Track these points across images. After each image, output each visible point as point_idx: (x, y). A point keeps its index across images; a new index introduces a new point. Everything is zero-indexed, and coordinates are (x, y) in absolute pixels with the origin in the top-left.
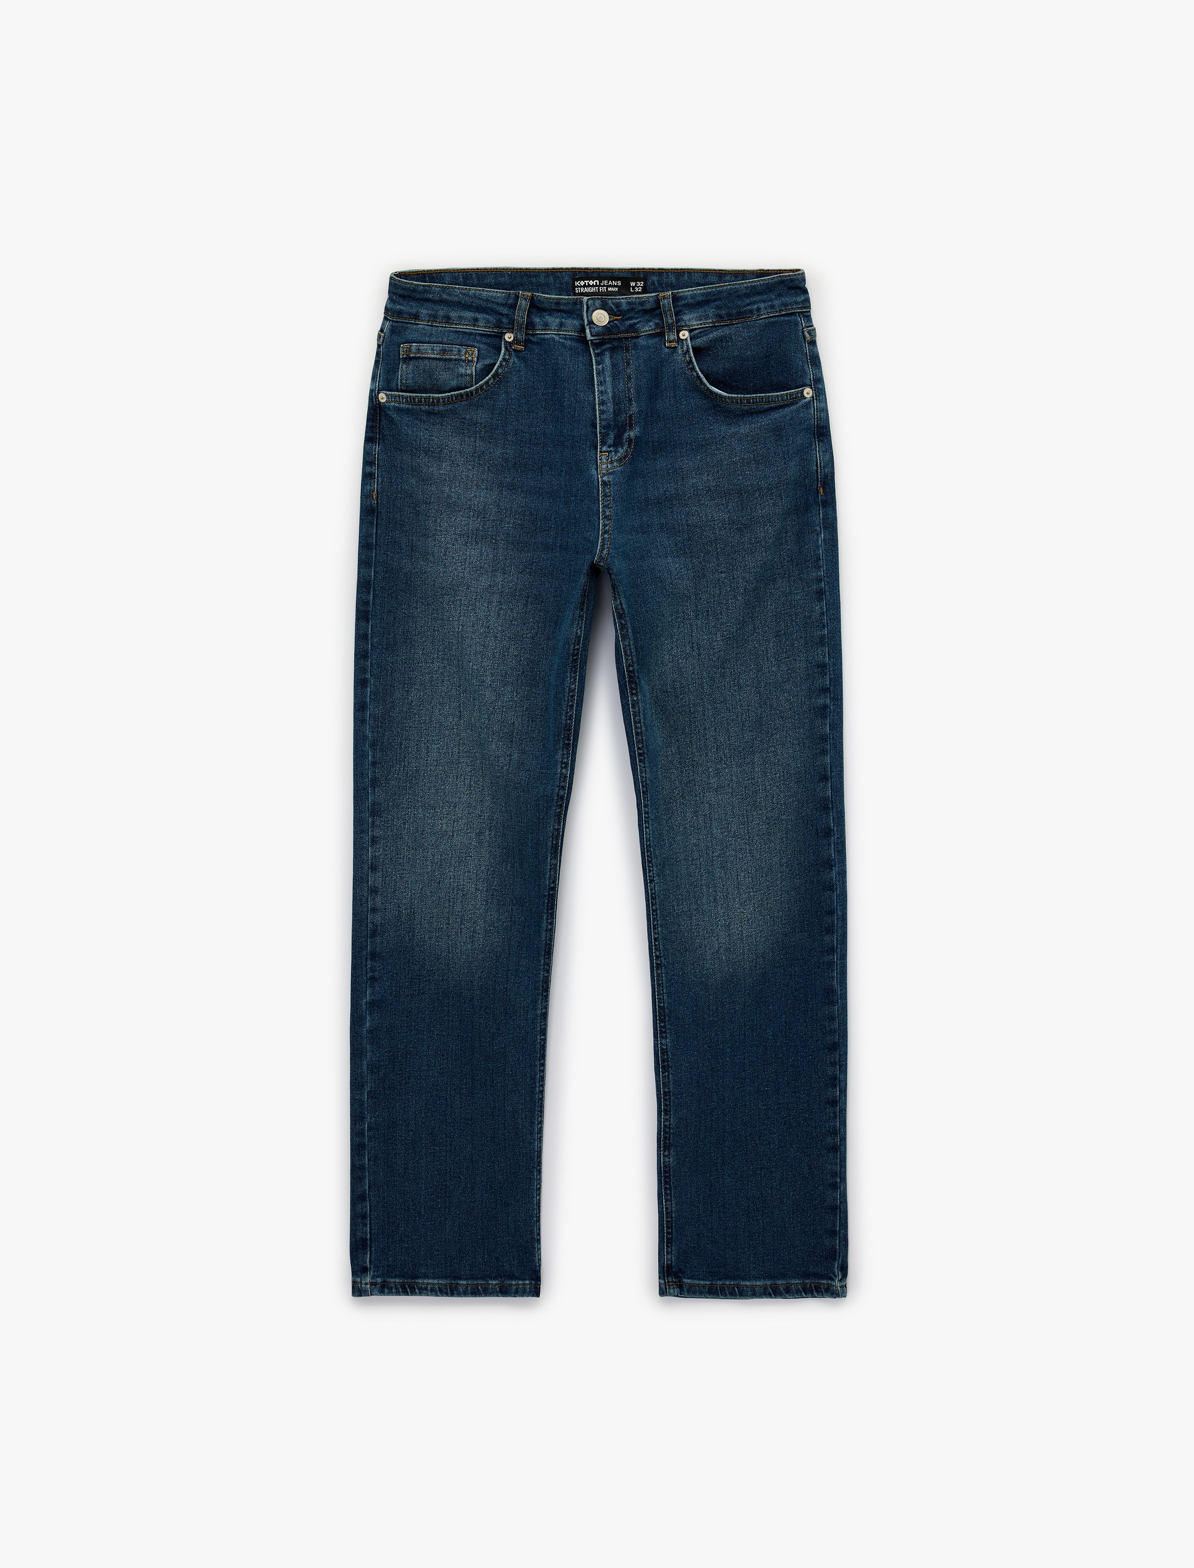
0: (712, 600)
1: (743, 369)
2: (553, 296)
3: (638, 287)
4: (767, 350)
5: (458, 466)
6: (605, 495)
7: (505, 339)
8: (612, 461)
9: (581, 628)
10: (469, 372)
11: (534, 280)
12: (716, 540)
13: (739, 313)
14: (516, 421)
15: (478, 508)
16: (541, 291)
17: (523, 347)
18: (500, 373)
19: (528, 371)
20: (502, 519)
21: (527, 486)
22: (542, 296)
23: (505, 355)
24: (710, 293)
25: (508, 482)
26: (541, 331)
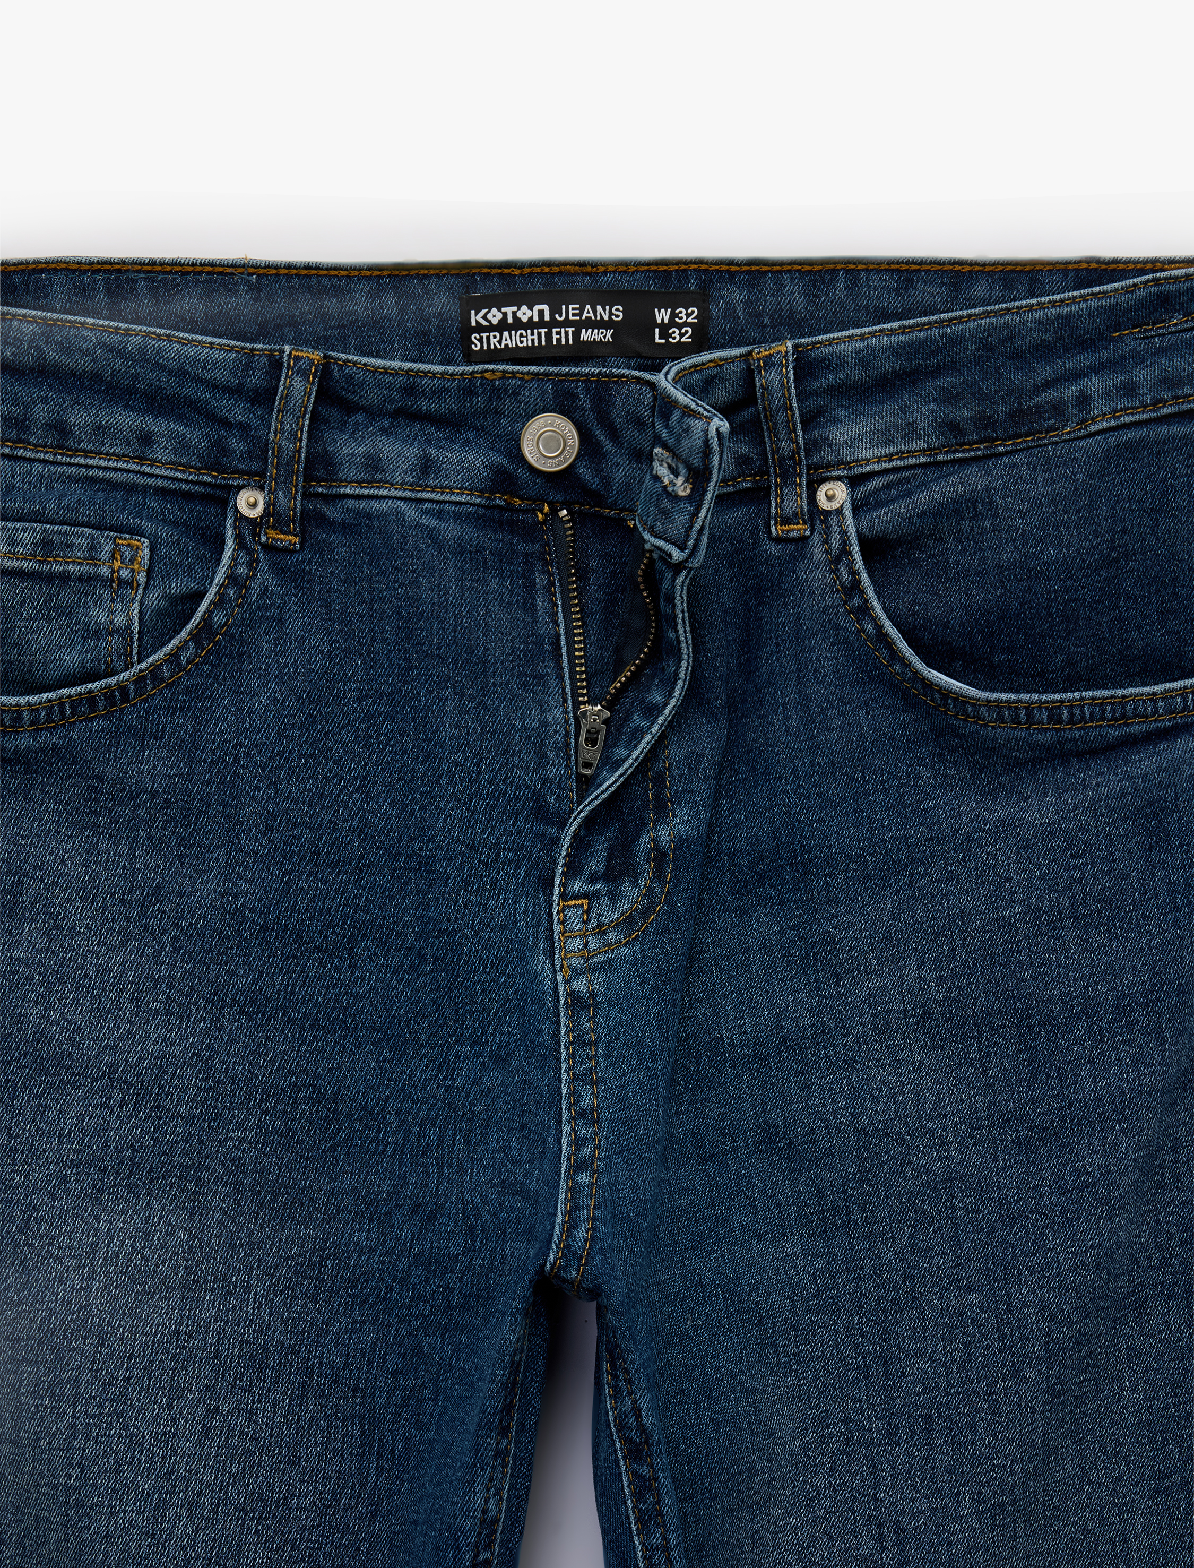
0: (942, 1382)
1: (1030, 608)
2: (396, 364)
3: (680, 327)
4: (1112, 541)
5: (74, 933)
6: (579, 1041)
7: (237, 510)
8: (600, 925)
10: (119, 620)
11: (333, 304)
12: (950, 1179)
13: (1017, 415)
14: (268, 786)
15: (138, 1074)
16: (355, 347)
17: (296, 536)
18: (220, 623)
19: (309, 617)
20: (220, 1114)
21: (302, 1003)
22: (359, 363)
23: (236, 565)
24: (922, 343)
25: (241, 991)
26: (357, 487)
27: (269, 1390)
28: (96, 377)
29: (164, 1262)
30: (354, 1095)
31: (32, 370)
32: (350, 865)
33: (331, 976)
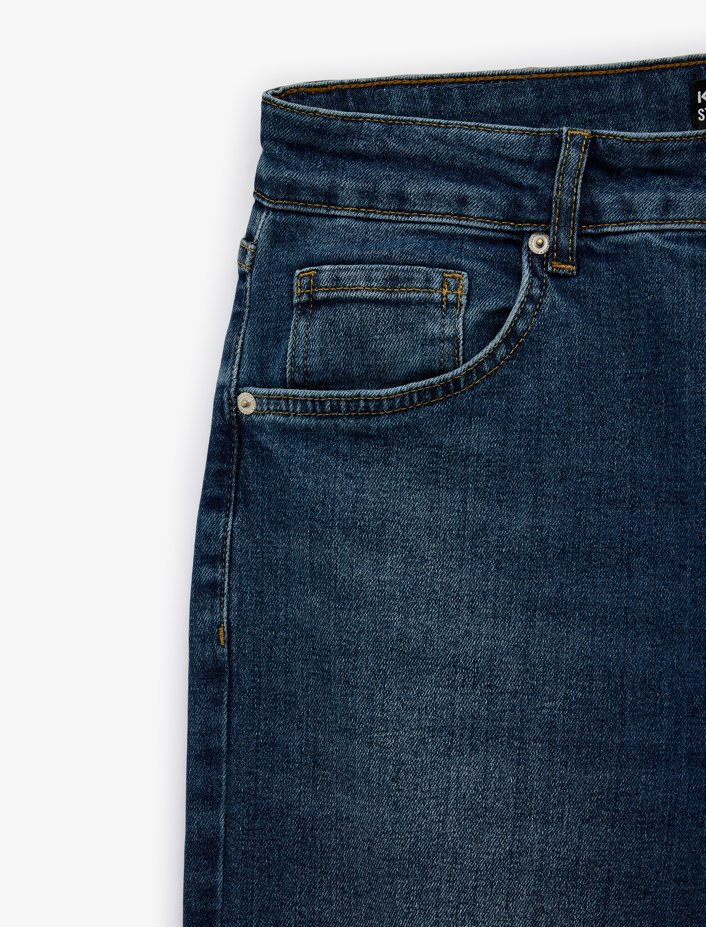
2: (646, 135)
5: (423, 560)
7: (529, 250)
10: (449, 331)
11: (595, 96)
14: (562, 447)
15: (475, 662)
16: (613, 125)
17: (573, 265)
18: (523, 329)
19: (587, 323)
20: (536, 690)
21: (593, 605)
22: (618, 136)
23: (531, 288)
25: (547, 598)
26: (616, 226)
27: (581, 894)
28: (425, 159)
29: (498, 800)
30: (636, 672)
31: (378, 156)
32: (625, 502)
33: (614, 585)
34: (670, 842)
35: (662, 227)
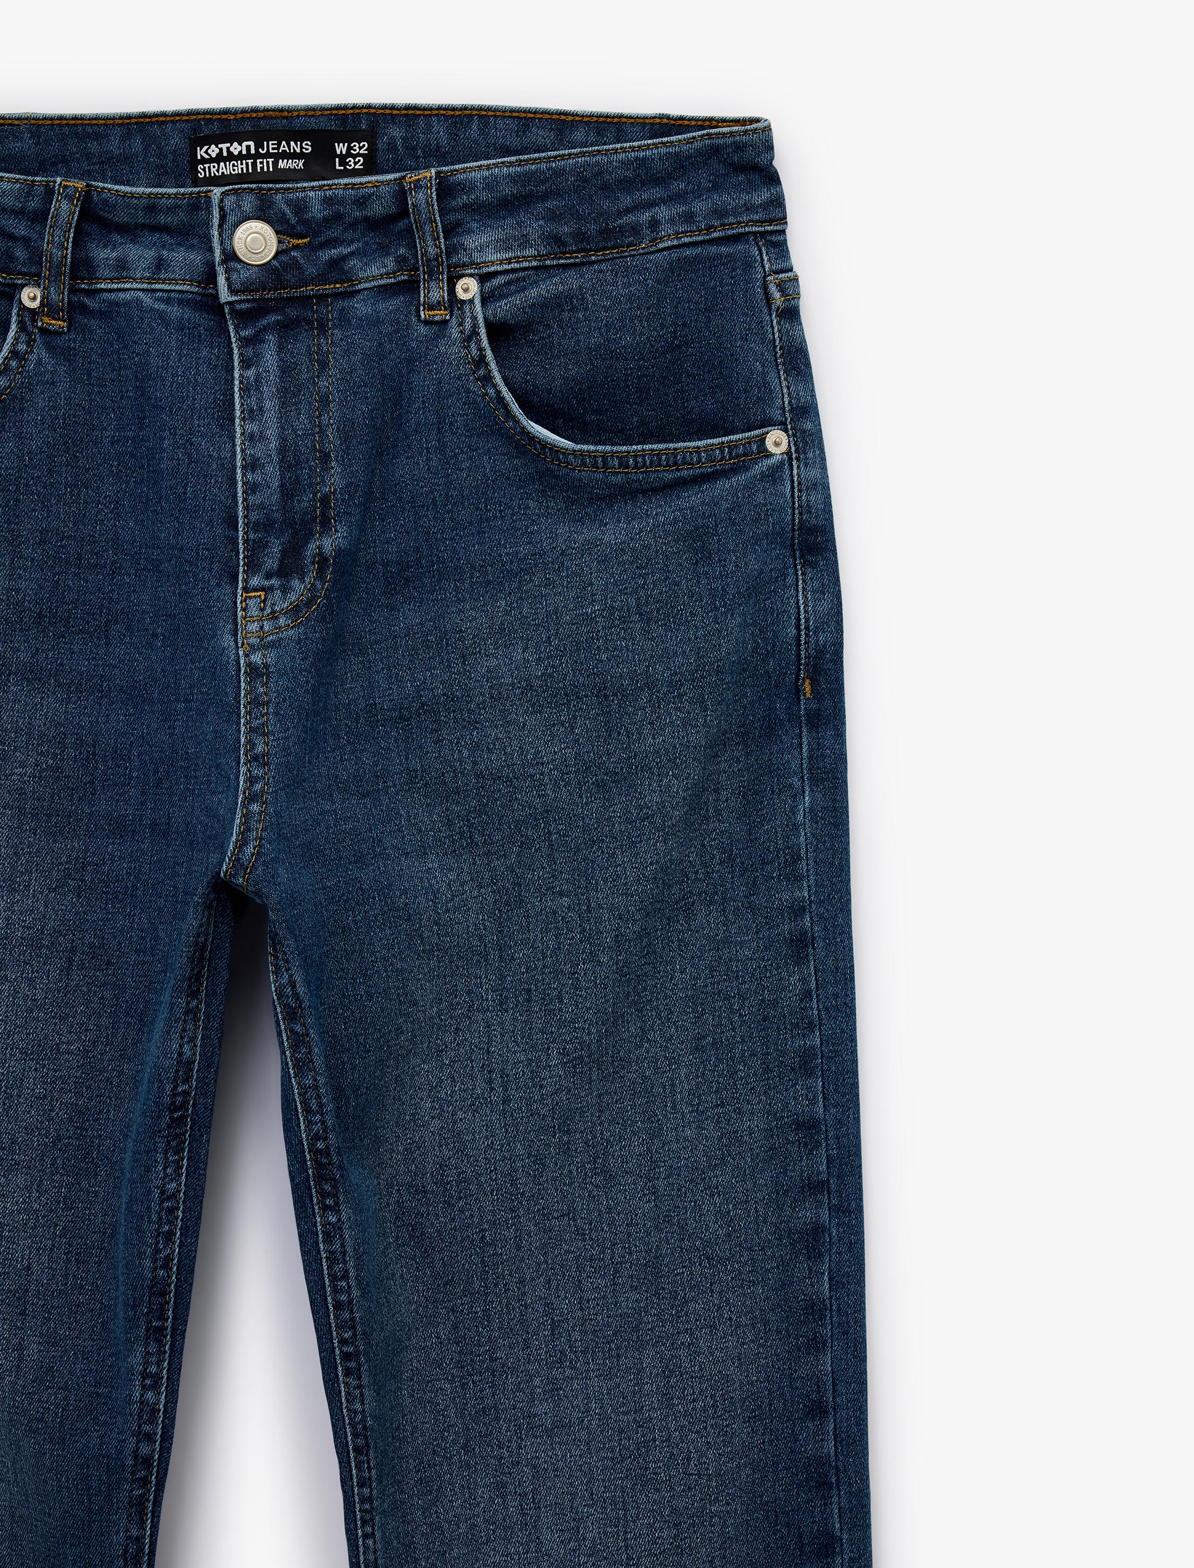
0: (540, 965)
1: (612, 380)
2: (140, 190)
3: (354, 157)
4: (675, 332)
6: (255, 702)
7: (21, 302)
8: (273, 612)
9: (192, 1040)
11: (93, 147)
12: (547, 811)
13: (606, 233)
14: (42, 509)
16: (111, 177)
17: (64, 321)
18: (5, 386)
19: (75, 382)
20: (7, 755)
21: (69, 672)
22: (112, 190)
23: (17, 343)
24: (533, 173)
25: (22, 662)
26: (109, 283)
27: (44, 964)
30: (108, 741)
32: (106, 567)
33: (91, 652)
34: (132, 913)
35: (153, 286)
